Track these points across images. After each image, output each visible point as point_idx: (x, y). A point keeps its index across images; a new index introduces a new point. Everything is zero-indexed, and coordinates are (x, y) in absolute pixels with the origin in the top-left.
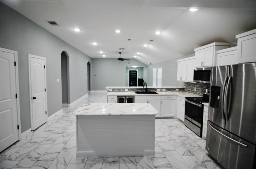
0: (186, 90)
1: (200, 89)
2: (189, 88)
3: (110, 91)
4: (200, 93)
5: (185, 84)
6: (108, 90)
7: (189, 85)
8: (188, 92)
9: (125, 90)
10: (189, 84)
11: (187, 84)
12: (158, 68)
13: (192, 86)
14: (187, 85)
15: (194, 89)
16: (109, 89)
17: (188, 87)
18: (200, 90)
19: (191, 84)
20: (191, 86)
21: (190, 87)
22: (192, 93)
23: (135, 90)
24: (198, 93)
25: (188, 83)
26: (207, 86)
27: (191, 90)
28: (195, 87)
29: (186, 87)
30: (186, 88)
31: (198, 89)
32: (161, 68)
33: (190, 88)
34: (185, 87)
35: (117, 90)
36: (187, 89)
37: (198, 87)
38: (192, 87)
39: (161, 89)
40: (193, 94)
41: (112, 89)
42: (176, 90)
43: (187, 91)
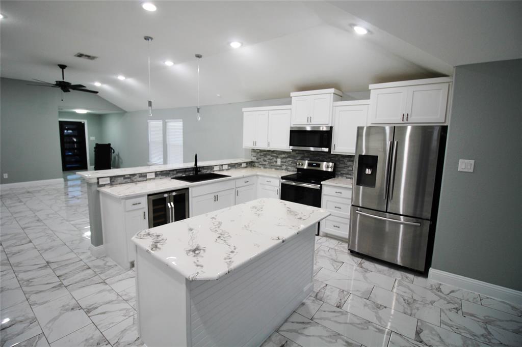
0: (256, 164)
1: (289, 161)
2: (265, 161)
3: (100, 183)
4: (290, 167)
5: (253, 153)
6: (96, 181)
7: (265, 155)
8: (262, 168)
9: (148, 177)
10: (265, 153)
11: (259, 153)
12: (167, 121)
13: (272, 156)
14: (261, 155)
15: (276, 162)
16: (98, 178)
17: (262, 159)
18: (290, 163)
19: (268, 153)
20: (269, 157)
21: (265, 158)
22: (272, 168)
23: (171, 172)
24: (284, 167)
25: (261, 151)
26: (303, 155)
27: (270, 163)
28: (277, 158)
29: (257, 159)
30: (257, 161)
31: (284, 160)
32: (181, 120)
33: (267, 161)
34: (254, 159)
35: (125, 178)
36: (259, 162)
37: (284, 157)
38: (272, 158)
39: (221, 167)
40: (273, 170)
41: (109, 179)
42: (244, 165)
43: (260, 166)
